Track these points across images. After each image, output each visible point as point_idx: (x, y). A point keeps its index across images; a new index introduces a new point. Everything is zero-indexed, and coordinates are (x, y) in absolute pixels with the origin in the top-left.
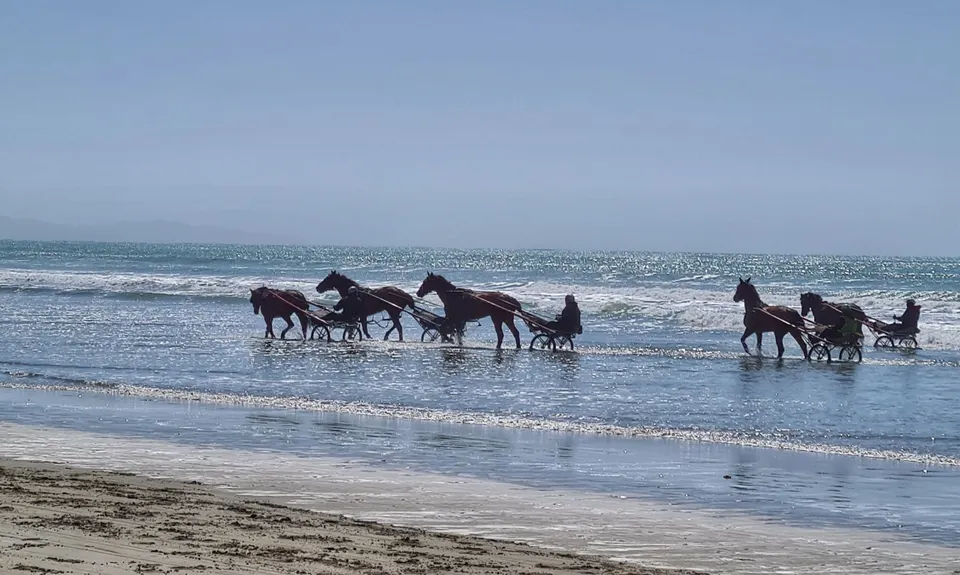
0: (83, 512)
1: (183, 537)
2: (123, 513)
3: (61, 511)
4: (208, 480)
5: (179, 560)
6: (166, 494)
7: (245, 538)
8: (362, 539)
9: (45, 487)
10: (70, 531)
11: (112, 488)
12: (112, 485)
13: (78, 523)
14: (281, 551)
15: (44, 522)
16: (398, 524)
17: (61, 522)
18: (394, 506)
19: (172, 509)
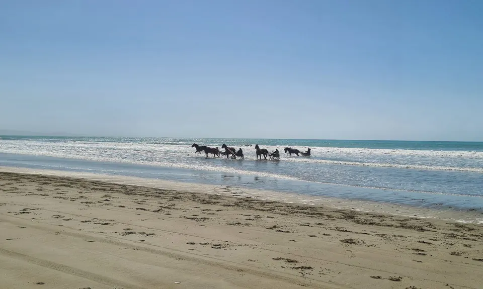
0: (65, 184)
1: (84, 187)
2: (72, 184)
3: (61, 184)
4: (85, 178)
5: (86, 191)
6: (78, 180)
7: (95, 187)
8: (116, 186)
9: (55, 180)
10: (63, 187)
11: (68, 180)
12: (68, 179)
13: (64, 185)
14: (103, 189)
15: (58, 186)
16: (121, 184)
17: (61, 185)
18: (119, 181)
19: (80, 183)
